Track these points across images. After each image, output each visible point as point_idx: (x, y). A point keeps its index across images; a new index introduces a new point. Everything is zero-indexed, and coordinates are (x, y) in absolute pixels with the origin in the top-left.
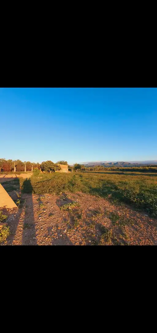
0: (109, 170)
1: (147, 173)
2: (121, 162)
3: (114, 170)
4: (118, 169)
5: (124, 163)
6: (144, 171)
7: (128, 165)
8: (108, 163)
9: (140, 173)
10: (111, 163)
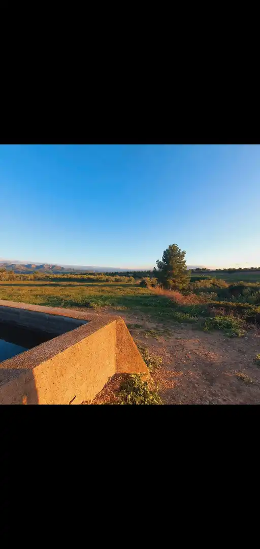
0: (31, 280)
1: (85, 284)
2: (49, 266)
3: (39, 279)
4: (47, 279)
5: (54, 266)
6: (82, 280)
7: (61, 270)
8: (24, 266)
9: (78, 284)
10: (29, 266)
